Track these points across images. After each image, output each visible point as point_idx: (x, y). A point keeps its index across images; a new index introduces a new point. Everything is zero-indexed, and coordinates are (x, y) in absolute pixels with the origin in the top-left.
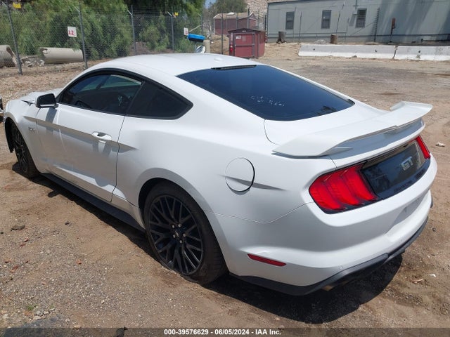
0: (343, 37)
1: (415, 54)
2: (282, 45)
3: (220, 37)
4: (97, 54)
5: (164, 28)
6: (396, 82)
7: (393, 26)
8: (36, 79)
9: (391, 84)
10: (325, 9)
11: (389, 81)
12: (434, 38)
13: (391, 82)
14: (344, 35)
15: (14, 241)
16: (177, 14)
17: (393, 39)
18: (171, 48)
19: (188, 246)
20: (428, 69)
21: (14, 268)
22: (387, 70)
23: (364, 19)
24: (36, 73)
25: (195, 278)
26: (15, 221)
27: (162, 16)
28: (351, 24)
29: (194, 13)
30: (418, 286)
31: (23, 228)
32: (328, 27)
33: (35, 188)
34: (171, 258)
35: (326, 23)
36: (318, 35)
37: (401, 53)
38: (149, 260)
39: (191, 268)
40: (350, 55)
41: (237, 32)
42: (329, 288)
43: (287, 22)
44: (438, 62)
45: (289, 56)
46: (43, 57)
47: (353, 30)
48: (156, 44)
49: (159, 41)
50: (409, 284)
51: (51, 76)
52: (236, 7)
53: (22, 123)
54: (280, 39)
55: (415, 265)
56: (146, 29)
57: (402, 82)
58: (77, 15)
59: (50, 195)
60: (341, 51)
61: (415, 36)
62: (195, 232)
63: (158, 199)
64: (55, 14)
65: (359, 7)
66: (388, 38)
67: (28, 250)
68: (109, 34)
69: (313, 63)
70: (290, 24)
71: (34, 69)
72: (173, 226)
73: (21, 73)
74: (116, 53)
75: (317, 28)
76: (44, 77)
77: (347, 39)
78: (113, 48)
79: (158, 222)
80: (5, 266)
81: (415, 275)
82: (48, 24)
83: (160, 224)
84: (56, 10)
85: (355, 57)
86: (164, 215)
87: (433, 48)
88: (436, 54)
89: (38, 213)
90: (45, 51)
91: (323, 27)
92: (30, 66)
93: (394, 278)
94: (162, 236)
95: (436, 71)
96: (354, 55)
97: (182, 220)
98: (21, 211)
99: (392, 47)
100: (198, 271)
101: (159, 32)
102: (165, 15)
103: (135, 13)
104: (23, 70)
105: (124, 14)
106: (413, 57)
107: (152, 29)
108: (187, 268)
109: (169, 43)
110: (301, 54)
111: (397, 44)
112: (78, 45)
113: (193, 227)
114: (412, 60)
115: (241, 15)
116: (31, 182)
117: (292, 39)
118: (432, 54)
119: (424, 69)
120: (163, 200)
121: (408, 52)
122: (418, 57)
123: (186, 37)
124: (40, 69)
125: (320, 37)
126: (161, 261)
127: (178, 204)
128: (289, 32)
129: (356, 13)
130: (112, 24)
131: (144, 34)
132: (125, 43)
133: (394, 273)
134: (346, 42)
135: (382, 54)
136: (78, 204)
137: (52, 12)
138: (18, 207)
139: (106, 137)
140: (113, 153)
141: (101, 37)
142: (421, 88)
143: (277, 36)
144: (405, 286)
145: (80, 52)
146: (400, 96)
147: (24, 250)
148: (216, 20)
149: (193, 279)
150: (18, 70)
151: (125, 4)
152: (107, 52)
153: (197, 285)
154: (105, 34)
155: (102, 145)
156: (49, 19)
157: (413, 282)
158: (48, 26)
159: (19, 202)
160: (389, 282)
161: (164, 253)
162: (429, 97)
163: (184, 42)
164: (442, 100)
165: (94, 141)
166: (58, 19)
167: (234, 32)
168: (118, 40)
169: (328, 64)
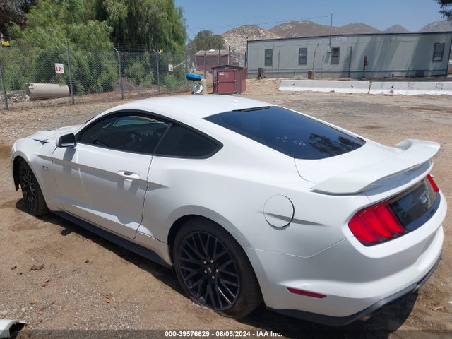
0: (319, 72)
1: (389, 89)
2: (261, 80)
3: (203, 73)
4: (84, 89)
5: (149, 64)
6: (375, 116)
7: (366, 63)
8: (22, 114)
9: (371, 118)
10: (301, 47)
11: (369, 115)
12: (405, 74)
13: (371, 116)
14: (320, 71)
15: (34, 281)
16: (162, 51)
17: (367, 75)
18: (157, 84)
19: (223, 282)
20: (403, 103)
21: (41, 310)
22: (365, 105)
23: (338, 56)
24: (22, 109)
25: (230, 313)
26: (32, 261)
27: (146, 53)
28: (326, 61)
29: (178, 50)
30: (439, 313)
31: (42, 267)
32: (305, 63)
33: (45, 227)
34: (203, 294)
35: (303, 59)
36: (296, 71)
37: (375, 88)
38: (179, 297)
39: (225, 303)
40: (328, 90)
41: (220, 68)
42: (366, 318)
43: (266, 58)
44: (410, 96)
45: (270, 91)
46: (29, 93)
47: (329, 66)
48: (142, 79)
49: (143, 77)
50: (430, 312)
51: (37, 111)
52: (214, 44)
53: (35, 162)
54: (260, 75)
55: (431, 293)
56: (132, 65)
57: (381, 116)
58: (64, 53)
59: (64, 233)
60: (319, 86)
61: (386, 71)
62: (231, 268)
63: (191, 235)
64: (41, 51)
65: (333, 46)
66: (362, 74)
67: (51, 290)
68: (95, 70)
69: (293, 98)
70: (269, 60)
71: (19, 104)
72: (205, 262)
73: (7, 109)
74: (102, 88)
75: (294, 64)
76: (31, 112)
77: (323, 74)
78: (99, 84)
79: (189, 258)
80: (31, 308)
81: (433, 302)
82: (34, 60)
83: (191, 260)
84: (42, 47)
85: (333, 91)
86: (196, 251)
87: (405, 84)
88: (408, 88)
89: (54, 252)
90: (30, 87)
91: (300, 63)
92: (16, 102)
93: (415, 306)
94: (194, 272)
95: (410, 104)
96: (331, 89)
97: (216, 256)
98: (37, 250)
99: (367, 83)
100: (233, 306)
101: (143, 68)
102: (150, 52)
103: (121, 51)
104: (9, 105)
105: (110, 51)
106: (387, 92)
107: (137, 65)
108: (220, 303)
109: (154, 79)
110: (282, 89)
111: (371, 79)
112: (64, 81)
113: (229, 263)
114: (386, 95)
115: (222, 52)
116: (39, 220)
117: (272, 75)
118: (404, 89)
119: (399, 104)
120: (196, 236)
121: (381, 87)
122: (392, 91)
123: (170, 73)
124: (26, 104)
125: (297, 73)
126: (191, 297)
127: (212, 240)
128: (268, 68)
129: (331, 51)
130: (98, 60)
131: (130, 70)
132: (111, 78)
133: (413, 301)
134: (322, 78)
135: (358, 89)
136: (94, 242)
137: (37, 49)
138: (33, 246)
139: (133, 176)
140: (140, 191)
141: (88, 72)
142: (399, 121)
143: (258, 72)
144: (427, 314)
145: (67, 87)
146: (381, 129)
147: (47, 291)
148: (198, 56)
149: (228, 314)
150: (4, 106)
151: (111, 41)
152: (93, 88)
153: (231, 320)
154: (91, 70)
155: (128, 184)
156: (35, 56)
157: (433, 310)
158: (34, 62)
159: (32, 242)
160: (411, 310)
161: (195, 289)
162: (410, 130)
163: (168, 78)
164: (421, 132)
165: (120, 180)
166: (43, 56)
167: (217, 68)
168: (104, 76)
169: (308, 99)
